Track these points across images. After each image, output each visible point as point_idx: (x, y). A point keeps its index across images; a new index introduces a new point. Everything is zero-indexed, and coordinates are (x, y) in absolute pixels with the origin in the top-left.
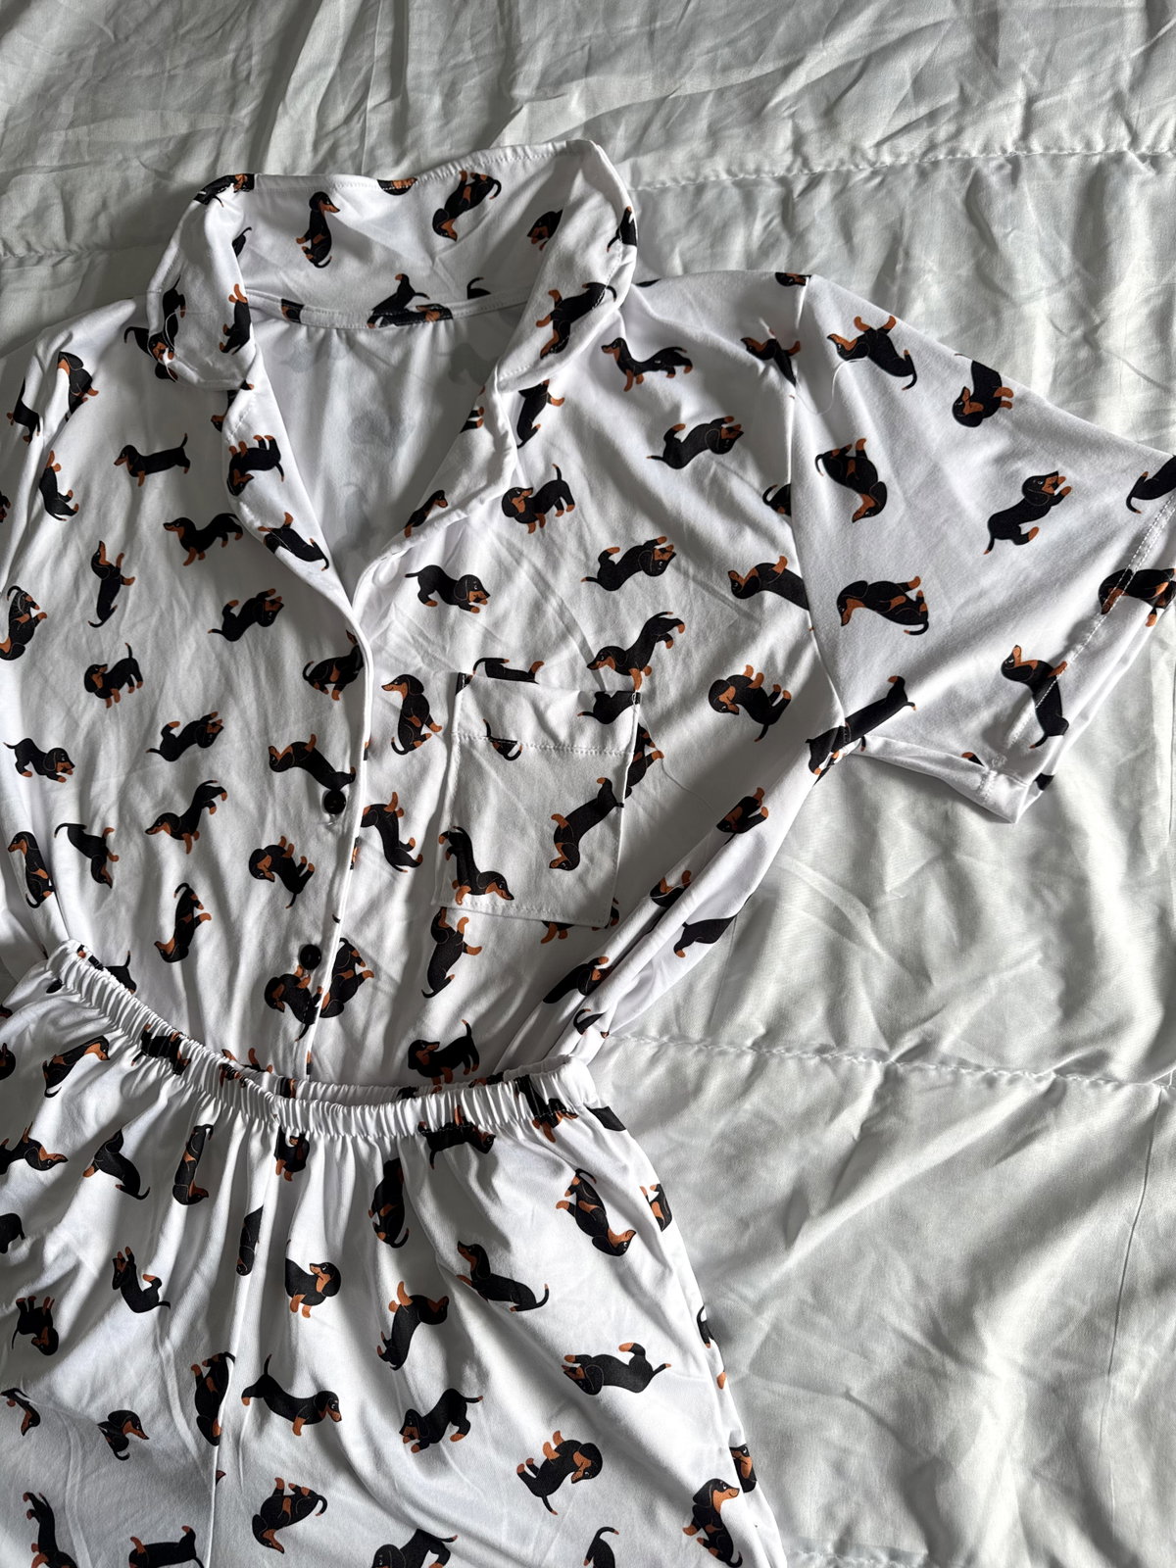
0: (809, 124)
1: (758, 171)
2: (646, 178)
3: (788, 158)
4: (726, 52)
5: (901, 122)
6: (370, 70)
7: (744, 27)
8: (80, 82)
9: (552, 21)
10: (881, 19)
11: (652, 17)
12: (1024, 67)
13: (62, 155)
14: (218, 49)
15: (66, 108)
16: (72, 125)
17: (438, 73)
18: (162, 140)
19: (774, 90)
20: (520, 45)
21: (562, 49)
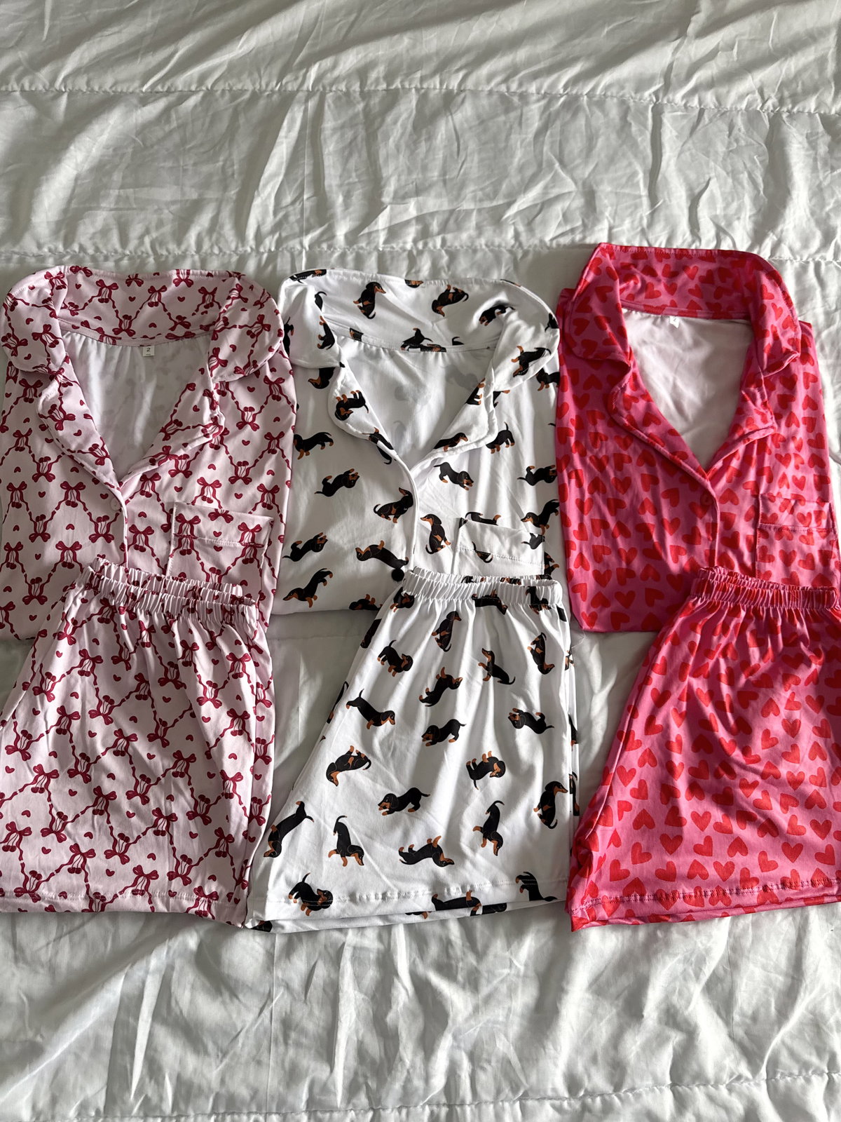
0: (521, 228)
1: (499, 246)
2: (449, 244)
3: (513, 242)
4: (480, 194)
5: (560, 231)
6: (303, 180)
7: (487, 183)
8: (123, 166)
9: (396, 169)
10: (546, 188)
11: (444, 173)
12: (607, 214)
13: (117, 203)
14: (213, 158)
15: (117, 177)
16: (122, 187)
17: (341, 186)
18: (181, 201)
19: (504, 212)
20: (382, 178)
21: (403, 183)
